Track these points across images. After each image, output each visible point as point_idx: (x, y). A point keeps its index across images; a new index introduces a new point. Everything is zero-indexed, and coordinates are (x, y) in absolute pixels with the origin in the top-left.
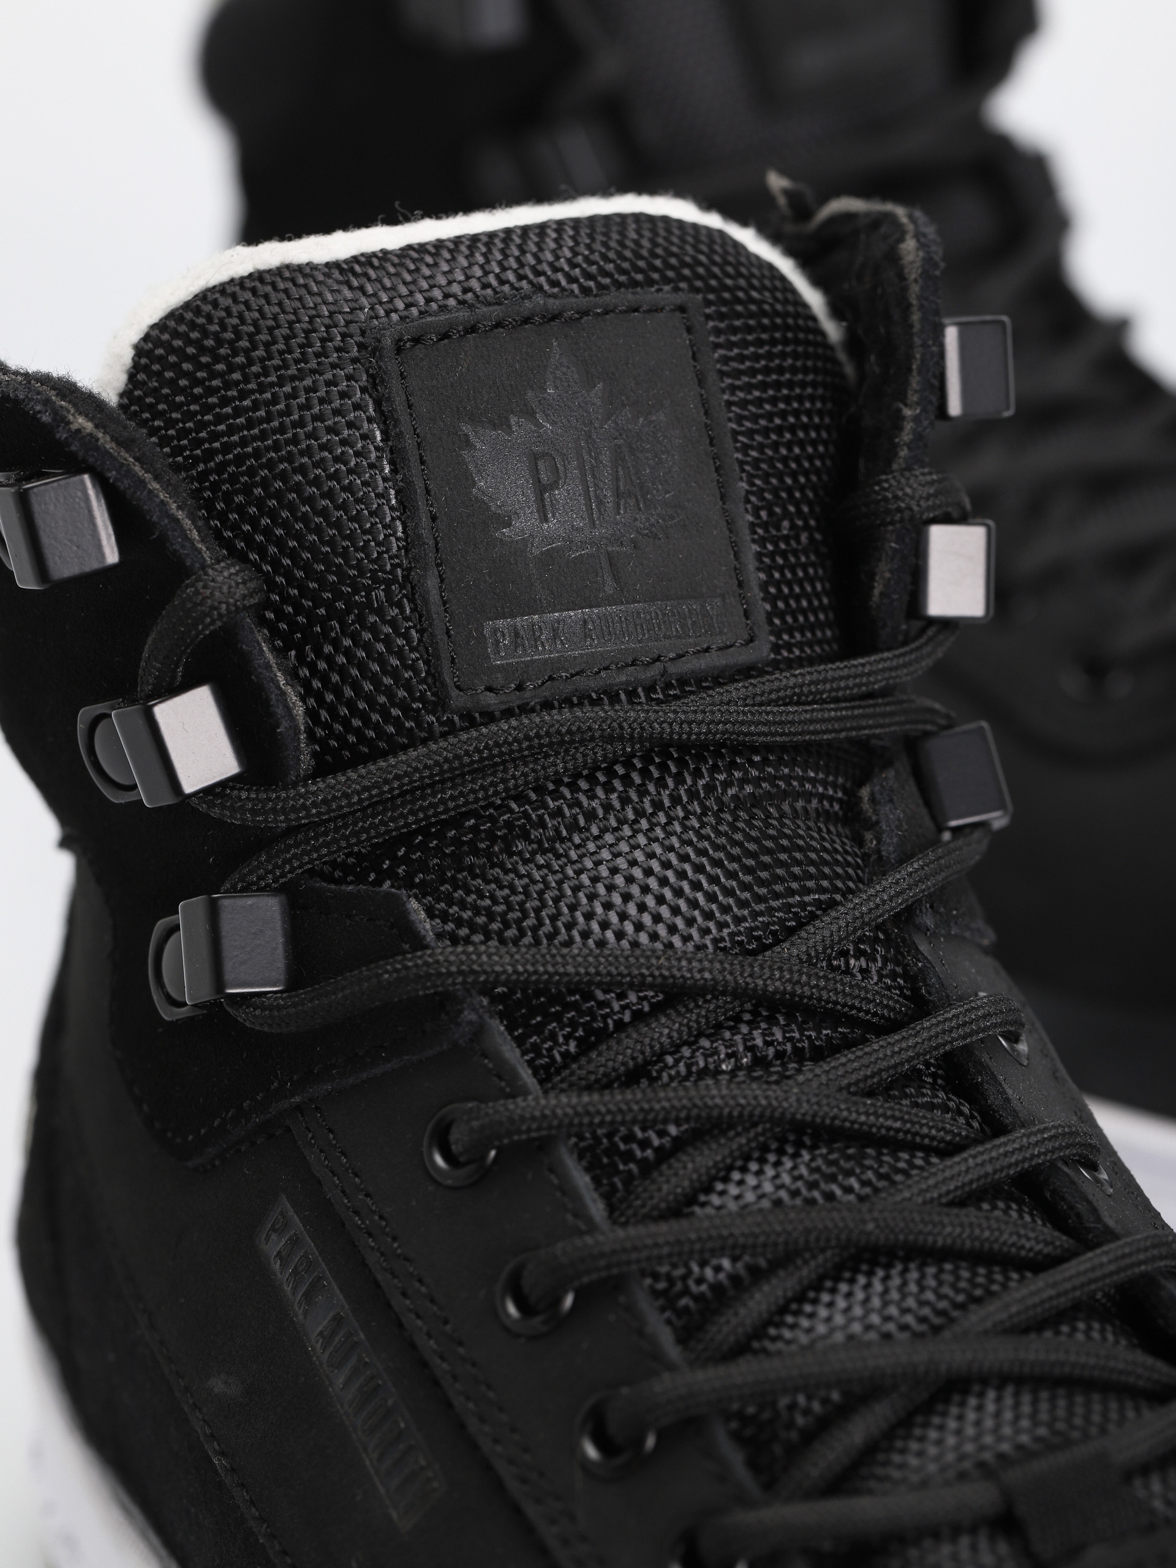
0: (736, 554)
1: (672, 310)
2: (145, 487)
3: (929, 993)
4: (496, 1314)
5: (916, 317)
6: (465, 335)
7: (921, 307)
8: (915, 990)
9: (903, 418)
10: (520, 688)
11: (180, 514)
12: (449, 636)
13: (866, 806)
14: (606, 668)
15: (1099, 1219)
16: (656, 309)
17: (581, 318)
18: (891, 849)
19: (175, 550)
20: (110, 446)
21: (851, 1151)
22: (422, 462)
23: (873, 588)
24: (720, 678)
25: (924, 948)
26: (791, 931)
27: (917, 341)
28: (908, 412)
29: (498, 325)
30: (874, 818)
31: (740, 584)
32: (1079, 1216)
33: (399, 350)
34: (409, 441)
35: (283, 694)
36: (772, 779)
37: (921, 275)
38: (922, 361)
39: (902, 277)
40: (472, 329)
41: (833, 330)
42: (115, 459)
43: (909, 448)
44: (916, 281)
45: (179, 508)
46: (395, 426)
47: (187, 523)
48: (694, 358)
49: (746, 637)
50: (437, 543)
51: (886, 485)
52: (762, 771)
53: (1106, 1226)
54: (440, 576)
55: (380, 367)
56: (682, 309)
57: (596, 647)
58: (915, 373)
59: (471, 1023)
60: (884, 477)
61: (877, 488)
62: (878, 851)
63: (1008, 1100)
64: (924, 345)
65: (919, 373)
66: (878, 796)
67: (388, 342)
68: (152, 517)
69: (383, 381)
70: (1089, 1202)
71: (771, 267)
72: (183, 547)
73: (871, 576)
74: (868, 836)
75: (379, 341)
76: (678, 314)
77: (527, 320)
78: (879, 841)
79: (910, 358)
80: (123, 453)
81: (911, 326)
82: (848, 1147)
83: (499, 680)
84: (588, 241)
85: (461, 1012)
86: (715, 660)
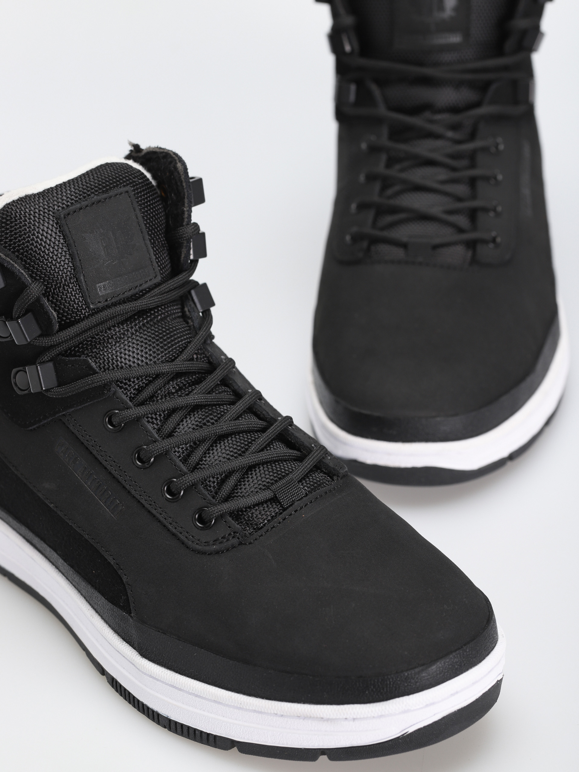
0: (149, 254)
1: (125, 193)
2: (14, 266)
3: (213, 361)
4: (134, 464)
5: (184, 184)
6: (80, 211)
7: (185, 181)
8: (209, 360)
9: (184, 211)
10: (106, 300)
11: (23, 272)
12: (88, 290)
13: (188, 313)
14: (126, 292)
15: (269, 415)
16: (121, 194)
17: (105, 200)
18: (197, 324)
19: (23, 281)
20: (4, 257)
21: (210, 408)
22: (75, 246)
23: (181, 256)
24: (151, 289)
25: (209, 349)
26: (181, 352)
27: (186, 191)
28: (185, 209)
29: (87, 206)
30: (191, 316)
31: (151, 262)
32: (263, 415)
33: (65, 217)
34: (71, 241)
35: (52, 313)
36: (167, 312)
37: (184, 173)
38: (188, 196)
39: (179, 173)
40: (81, 209)
41: (154, 183)
42: (5, 260)
43: (187, 219)
44: (183, 174)
45: (22, 270)
46: (67, 238)
47: (24, 273)
48: (132, 204)
49: (155, 276)
50: (82, 267)
51: (183, 230)
52: (165, 310)
53: (271, 417)
54: (84, 275)
55: (61, 223)
56: (127, 192)
57: (123, 286)
58: (186, 199)
59: (113, 391)
60: (182, 228)
61: (181, 231)
62: (193, 325)
63: (239, 387)
64: (188, 191)
65: (187, 199)
66: (190, 310)
67: (62, 216)
68: (16, 274)
69: (62, 226)
70: (266, 411)
71: (139, 171)
72: (25, 280)
73: (181, 253)
74: (190, 321)
75: (60, 216)
76: (127, 193)
77: (93, 203)
78: (193, 322)
79: (184, 195)
80: (8, 259)
81: (183, 186)
82: (209, 408)
83: (101, 299)
84: (96, 175)
85: (110, 388)
86: (149, 284)
